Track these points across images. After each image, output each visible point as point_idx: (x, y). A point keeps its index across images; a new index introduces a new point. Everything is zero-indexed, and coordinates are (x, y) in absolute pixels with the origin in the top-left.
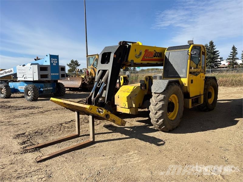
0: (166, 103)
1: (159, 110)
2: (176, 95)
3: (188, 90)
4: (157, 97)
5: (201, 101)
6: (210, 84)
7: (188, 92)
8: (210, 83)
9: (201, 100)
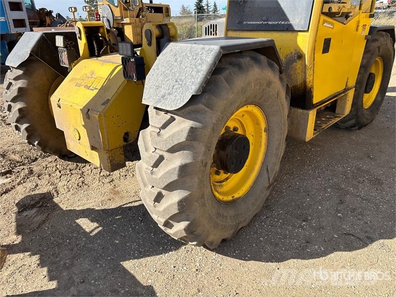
0: (200, 158)
1: (170, 187)
2: (259, 105)
3: (309, 79)
4: (165, 126)
5: (344, 108)
6: (377, 49)
7: (309, 85)
8: (379, 48)
9: (345, 104)
